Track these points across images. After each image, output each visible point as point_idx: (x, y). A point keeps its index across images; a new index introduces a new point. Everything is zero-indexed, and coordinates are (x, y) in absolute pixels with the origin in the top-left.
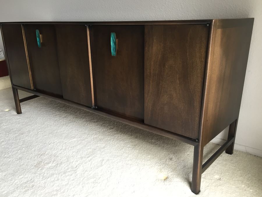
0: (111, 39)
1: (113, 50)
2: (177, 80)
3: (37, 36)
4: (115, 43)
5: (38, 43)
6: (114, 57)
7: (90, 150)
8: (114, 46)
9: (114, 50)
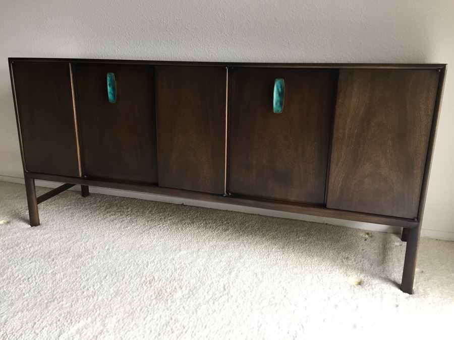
1: (276, 104)
2: (389, 141)
3: (108, 83)
4: (281, 94)
5: (110, 96)
7: (223, 264)
9: (279, 104)
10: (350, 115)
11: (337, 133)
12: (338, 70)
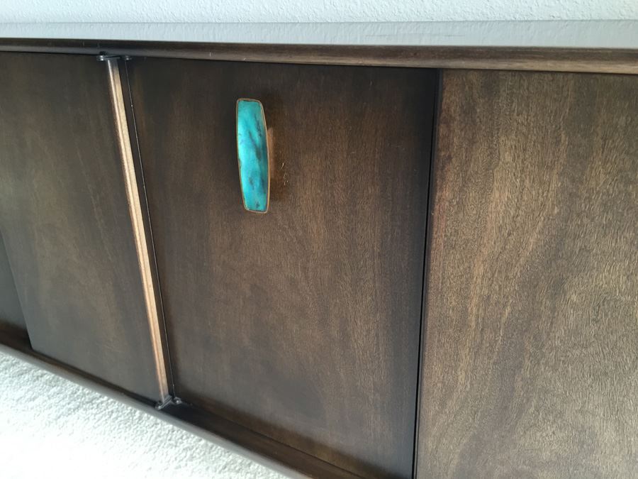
0: (240, 130)
1: (251, 182)
4: (261, 153)
6: (252, 215)
8: (257, 166)
9: (257, 183)
10: (485, 252)
11: (442, 305)
12: (435, 73)
